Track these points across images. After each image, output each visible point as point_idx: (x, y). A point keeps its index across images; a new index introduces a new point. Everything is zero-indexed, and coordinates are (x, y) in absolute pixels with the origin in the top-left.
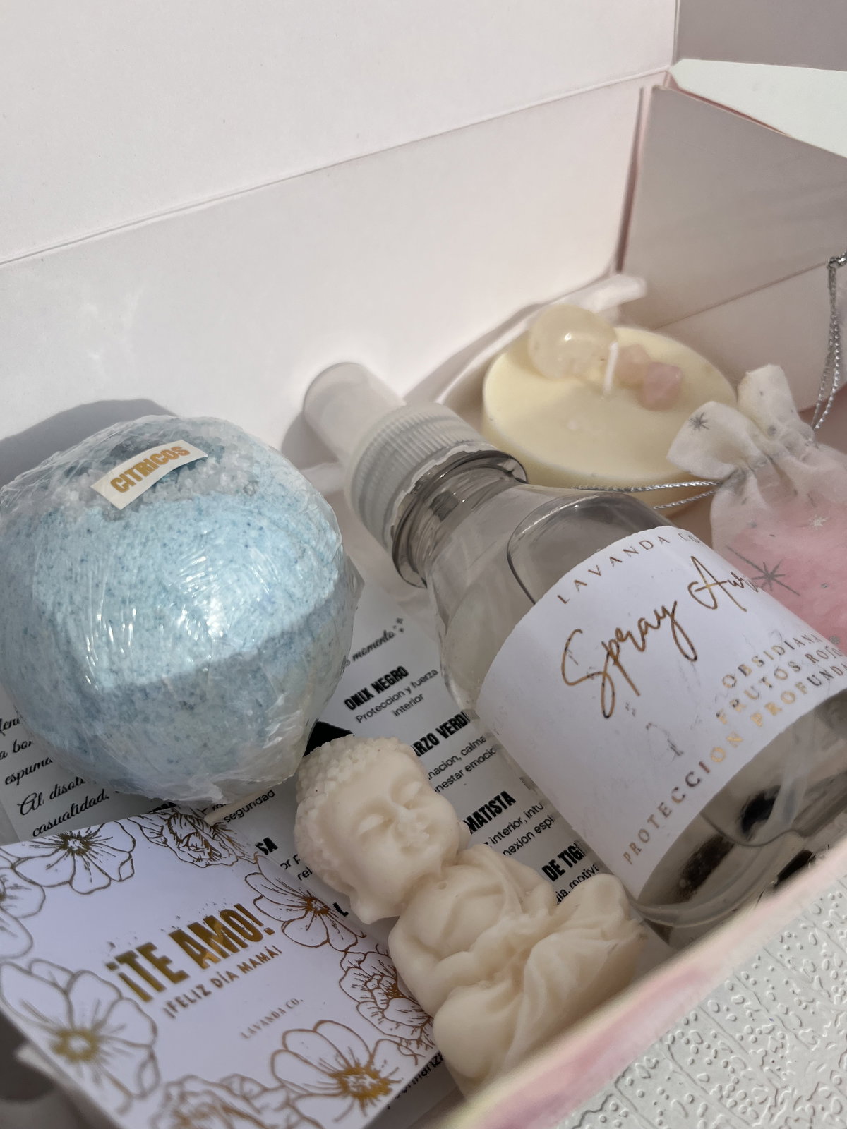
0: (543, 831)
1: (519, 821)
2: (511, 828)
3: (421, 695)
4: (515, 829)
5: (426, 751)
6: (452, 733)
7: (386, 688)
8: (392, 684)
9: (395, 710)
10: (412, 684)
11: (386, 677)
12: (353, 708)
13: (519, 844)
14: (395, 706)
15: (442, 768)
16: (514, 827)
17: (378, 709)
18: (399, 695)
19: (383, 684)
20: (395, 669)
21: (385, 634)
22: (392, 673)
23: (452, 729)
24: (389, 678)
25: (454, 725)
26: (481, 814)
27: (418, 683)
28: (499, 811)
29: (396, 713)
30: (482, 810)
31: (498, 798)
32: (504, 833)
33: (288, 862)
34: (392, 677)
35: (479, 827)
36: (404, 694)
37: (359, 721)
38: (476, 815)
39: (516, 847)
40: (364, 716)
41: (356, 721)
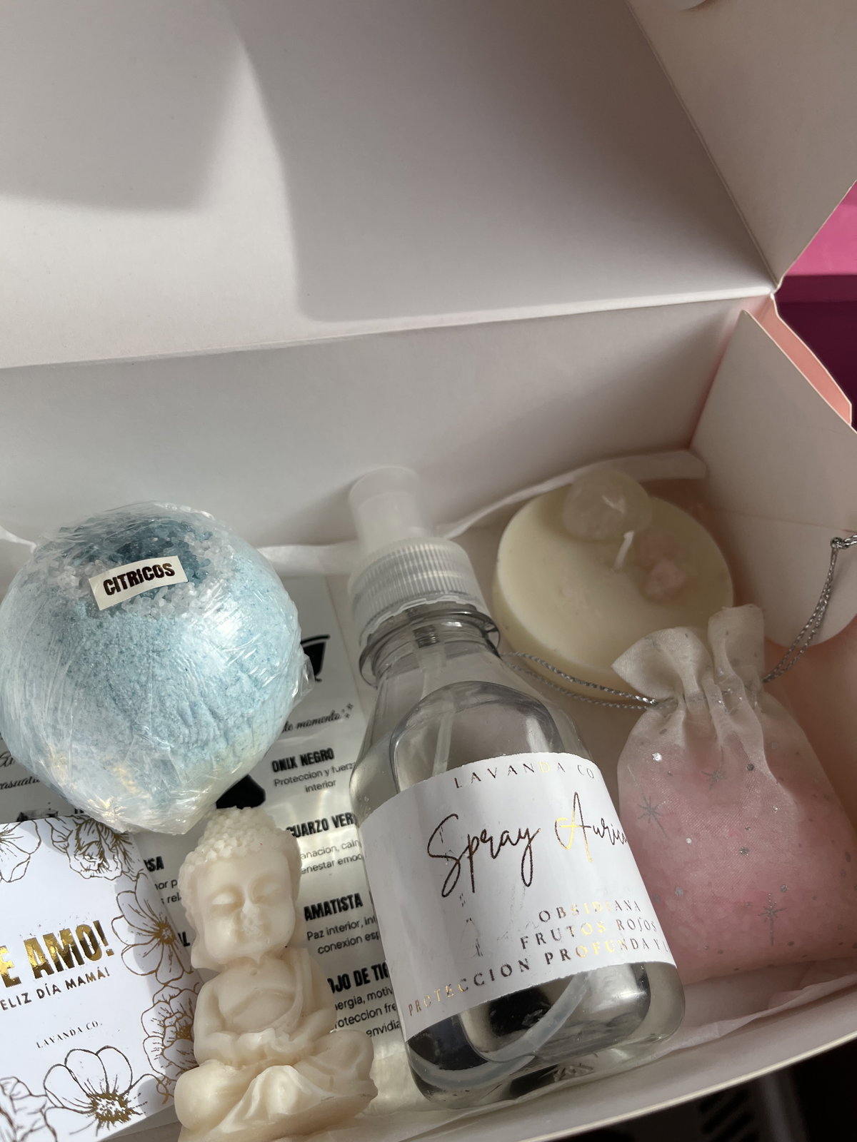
0: (371, 940)
1: (357, 924)
2: (348, 927)
3: (334, 781)
4: (350, 928)
5: (315, 832)
6: (342, 825)
7: (311, 763)
8: (317, 762)
9: (308, 786)
10: (333, 768)
11: (315, 753)
12: (275, 771)
13: (347, 943)
14: (310, 783)
15: (320, 852)
16: (350, 927)
17: (296, 779)
18: (317, 774)
19: (309, 758)
20: (326, 749)
21: (333, 714)
22: (321, 751)
23: (345, 822)
24: (317, 755)
25: (348, 819)
26: (331, 905)
27: (338, 769)
28: (346, 909)
29: (307, 790)
30: (333, 902)
31: (350, 897)
32: (340, 929)
33: (166, 883)
34: (320, 755)
35: (323, 916)
36: (322, 775)
37: (276, 784)
38: (326, 904)
39: (343, 945)
40: (282, 781)
41: (273, 783)
